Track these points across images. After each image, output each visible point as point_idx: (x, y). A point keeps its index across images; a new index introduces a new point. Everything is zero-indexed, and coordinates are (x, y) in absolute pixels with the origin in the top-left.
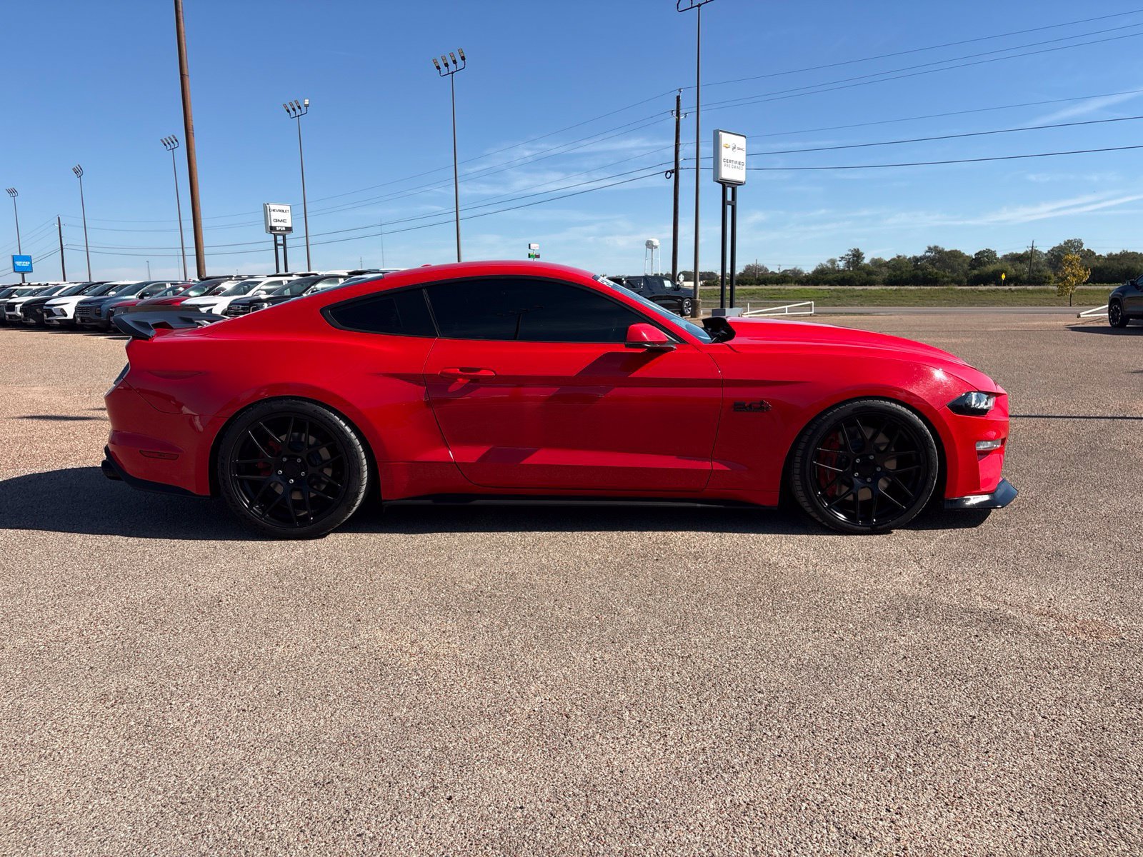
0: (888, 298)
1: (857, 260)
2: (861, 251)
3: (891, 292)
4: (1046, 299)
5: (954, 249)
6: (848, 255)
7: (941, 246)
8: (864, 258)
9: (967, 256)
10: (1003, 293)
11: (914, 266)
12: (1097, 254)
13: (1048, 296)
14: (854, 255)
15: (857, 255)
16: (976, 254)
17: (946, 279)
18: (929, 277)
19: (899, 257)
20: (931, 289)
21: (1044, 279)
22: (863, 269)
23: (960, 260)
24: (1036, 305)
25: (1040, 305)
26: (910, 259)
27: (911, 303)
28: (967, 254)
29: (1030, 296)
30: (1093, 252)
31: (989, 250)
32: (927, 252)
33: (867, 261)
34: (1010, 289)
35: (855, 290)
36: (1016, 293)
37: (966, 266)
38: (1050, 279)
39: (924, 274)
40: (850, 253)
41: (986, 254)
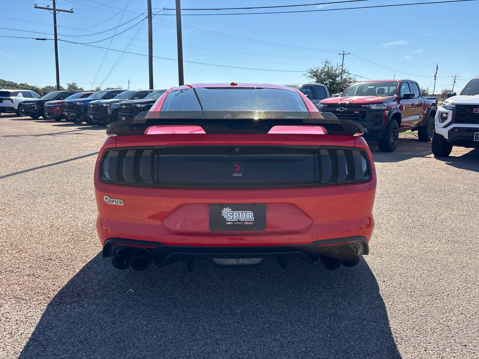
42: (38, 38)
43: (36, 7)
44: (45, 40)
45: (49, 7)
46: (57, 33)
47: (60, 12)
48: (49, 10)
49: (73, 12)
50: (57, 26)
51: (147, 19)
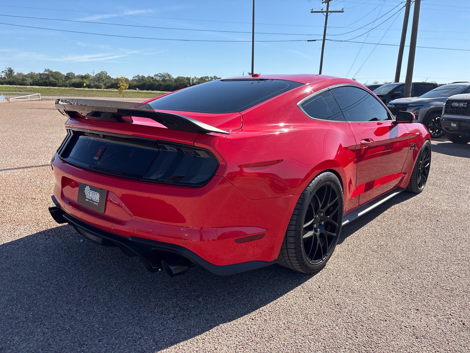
0: (45, 92)
1: (11, 73)
2: (12, 69)
3: (45, 89)
4: (112, 94)
5: (57, 71)
6: (5, 70)
7: (51, 70)
8: (14, 72)
9: (63, 75)
10: (95, 92)
11: (40, 77)
12: (112, 78)
13: (113, 93)
14: (9, 71)
15: (11, 71)
16: (67, 74)
17: (60, 84)
18: (52, 83)
19: (32, 73)
20: (64, 89)
21: (100, 86)
22: (15, 78)
23: (60, 76)
24: (110, 97)
25: (111, 97)
26: (37, 74)
27: (58, 95)
28: (63, 74)
29: (106, 93)
30: (110, 77)
31: (72, 73)
32: (45, 71)
33: (15, 74)
34: (97, 90)
35: (27, 88)
36: (100, 92)
37: (63, 79)
38: (102, 86)
39: (49, 81)
40: (7, 69)
41: (71, 74)
42: (309, 40)
43: (312, 12)
44: (315, 40)
45: (323, 10)
46: (326, 34)
47: (332, 13)
48: (322, 13)
49: (344, 11)
50: (327, 27)
51: (405, 7)
